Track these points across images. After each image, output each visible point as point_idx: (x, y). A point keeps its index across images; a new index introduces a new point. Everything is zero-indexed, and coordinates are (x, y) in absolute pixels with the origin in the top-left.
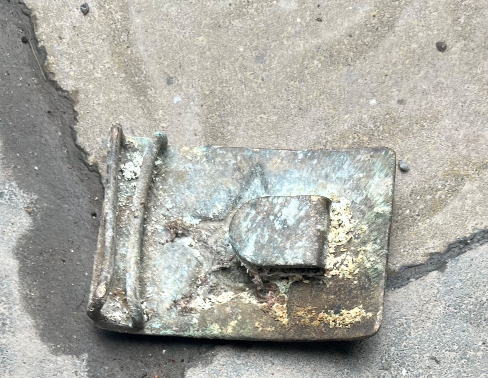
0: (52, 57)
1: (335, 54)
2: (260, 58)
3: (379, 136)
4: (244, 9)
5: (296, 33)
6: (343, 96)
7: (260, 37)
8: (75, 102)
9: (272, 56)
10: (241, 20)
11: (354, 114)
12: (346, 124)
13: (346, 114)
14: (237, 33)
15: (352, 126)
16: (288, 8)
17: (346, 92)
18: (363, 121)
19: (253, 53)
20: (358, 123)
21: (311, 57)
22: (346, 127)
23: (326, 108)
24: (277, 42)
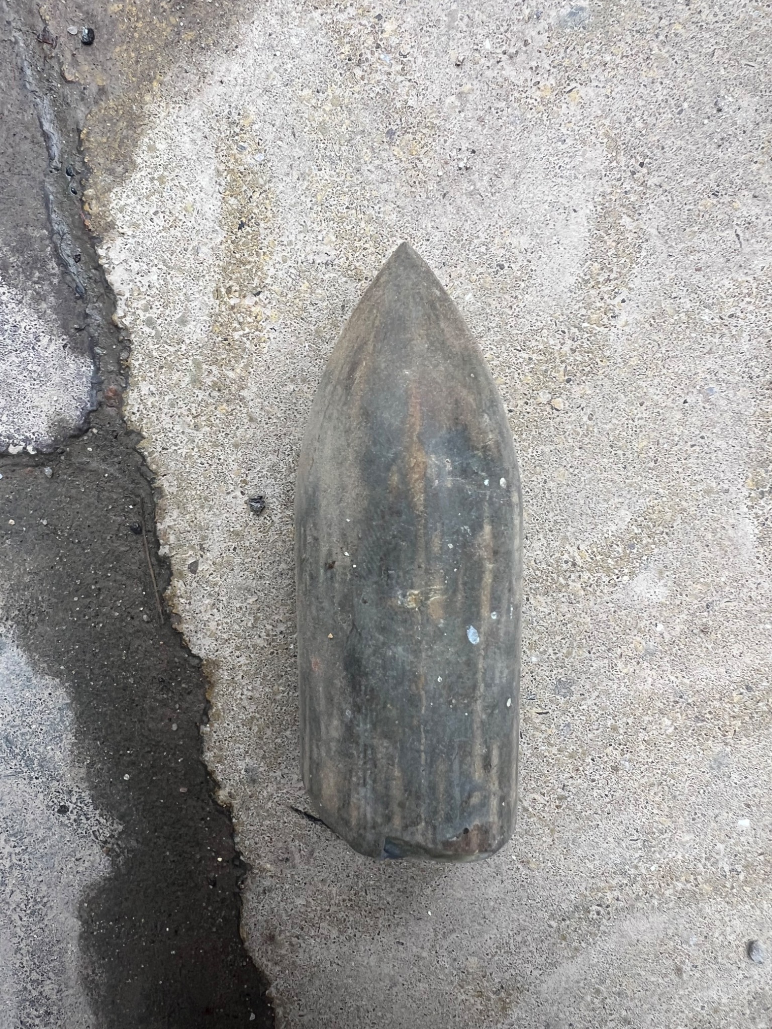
0: (181, 582)
1: (708, 716)
2: (563, 686)
3: (733, 888)
4: (561, 579)
5: (647, 652)
6: (693, 798)
7: (575, 644)
8: (209, 682)
9: (587, 687)
10: (550, 599)
11: (702, 837)
12: (682, 850)
13: (688, 831)
14: (535, 624)
15: (692, 858)
16: (648, 595)
17: (702, 791)
18: (714, 854)
19: (555, 672)
20: (704, 855)
21: (660, 710)
22: (679, 857)
23: (655, 811)
24: (606, 661)
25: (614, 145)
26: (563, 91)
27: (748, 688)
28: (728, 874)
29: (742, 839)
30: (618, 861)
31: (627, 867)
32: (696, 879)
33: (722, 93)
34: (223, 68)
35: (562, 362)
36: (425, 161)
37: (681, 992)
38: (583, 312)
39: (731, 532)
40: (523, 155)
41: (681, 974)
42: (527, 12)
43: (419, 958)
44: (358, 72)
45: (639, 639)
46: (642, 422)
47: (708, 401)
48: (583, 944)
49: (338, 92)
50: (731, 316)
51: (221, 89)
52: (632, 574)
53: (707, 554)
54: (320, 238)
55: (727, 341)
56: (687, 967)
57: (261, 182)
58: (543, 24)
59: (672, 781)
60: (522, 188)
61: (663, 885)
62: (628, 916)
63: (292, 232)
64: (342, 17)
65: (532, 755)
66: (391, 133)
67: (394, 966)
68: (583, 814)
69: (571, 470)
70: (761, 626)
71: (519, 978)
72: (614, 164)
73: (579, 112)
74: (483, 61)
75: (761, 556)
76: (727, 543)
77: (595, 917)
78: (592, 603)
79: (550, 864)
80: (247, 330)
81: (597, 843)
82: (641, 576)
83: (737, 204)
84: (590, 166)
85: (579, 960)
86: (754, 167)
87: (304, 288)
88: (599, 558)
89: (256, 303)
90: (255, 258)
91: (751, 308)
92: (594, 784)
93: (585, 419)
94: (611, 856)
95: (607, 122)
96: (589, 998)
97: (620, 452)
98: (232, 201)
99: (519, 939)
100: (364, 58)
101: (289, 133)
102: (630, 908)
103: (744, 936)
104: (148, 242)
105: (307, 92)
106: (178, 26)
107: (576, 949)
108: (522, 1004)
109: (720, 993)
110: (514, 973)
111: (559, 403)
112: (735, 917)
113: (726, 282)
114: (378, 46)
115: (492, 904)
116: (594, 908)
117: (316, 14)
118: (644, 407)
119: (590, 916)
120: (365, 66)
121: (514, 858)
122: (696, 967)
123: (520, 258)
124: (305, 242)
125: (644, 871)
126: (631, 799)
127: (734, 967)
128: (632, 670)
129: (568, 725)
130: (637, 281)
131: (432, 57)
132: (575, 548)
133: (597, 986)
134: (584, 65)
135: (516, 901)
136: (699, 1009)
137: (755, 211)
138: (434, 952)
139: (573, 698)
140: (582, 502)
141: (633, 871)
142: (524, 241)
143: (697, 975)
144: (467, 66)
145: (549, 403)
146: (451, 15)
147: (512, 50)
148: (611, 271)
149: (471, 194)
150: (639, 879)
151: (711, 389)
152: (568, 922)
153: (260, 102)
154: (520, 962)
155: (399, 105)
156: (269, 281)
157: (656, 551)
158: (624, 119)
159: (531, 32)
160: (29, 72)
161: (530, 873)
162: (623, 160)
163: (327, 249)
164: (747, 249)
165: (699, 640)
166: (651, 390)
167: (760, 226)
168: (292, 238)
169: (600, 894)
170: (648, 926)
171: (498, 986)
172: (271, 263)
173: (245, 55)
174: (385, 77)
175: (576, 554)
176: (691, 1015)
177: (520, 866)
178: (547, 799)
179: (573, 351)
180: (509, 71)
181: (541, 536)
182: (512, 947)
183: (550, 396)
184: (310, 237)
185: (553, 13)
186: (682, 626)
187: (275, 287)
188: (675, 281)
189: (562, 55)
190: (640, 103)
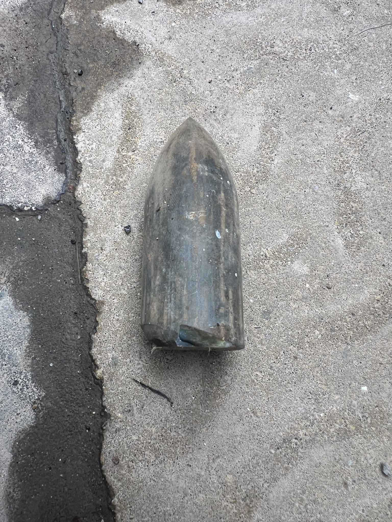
0: (91, 264)
1: (336, 328)
2: (266, 314)
3: (365, 428)
4: (261, 263)
5: (303, 298)
6: (337, 374)
7: (270, 293)
8: (99, 312)
9: (278, 314)
10: (256, 272)
11: (345, 397)
12: (335, 405)
13: (337, 394)
14: (251, 284)
15: (341, 409)
16: (300, 271)
17: (340, 370)
18: (352, 407)
19: (262, 307)
20: (347, 408)
21: (313, 326)
22: (335, 409)
23: (319, 382)
24: (285, 302)
25: (267, 106)
26: (246, 90)
27: (353, 314)
28: (362, 418)
29: (365, 398)
30: (303, 411)
31: (308, 415)
32: (345, 422)
33: (303, 91)
34: (127, 82)
35: (254, 176)
36: (198, 110)
37: (349, 500)
38: (261, 158)
39: (332, 243)
40: (234, 108)
41: (347, 486)
42: (233, 69)
43: (199, 475)
44: (175, 84)
45: (299, 291)
46: (288, 199)
47: (314, 191)
48: (291, 466)
49: (167, 90)
50: (318, 161)
51: (126, 88)
52: (292, 262)
53: (324, 253)
54: (159, 133)
55: (318, 170)
56: (350, 482)
57: (138, 115)
58: (238, 72)
59: (325, 365)
60: (234, 119)
61: (328, 425)
62: (313, 446)
63: (148, 131)
64: (169, 69)
65: (254, 350)
66: (186, 101)
67: (185, 481)
68: (283, 383)
69: (261, 217)
70: (353, 285)
71: (256, 489)
72: (267, 111)
73: (253, 96)
74: (218, 82)
75: (347, 254)
76: (331, 248)
77: (295, 446)
78: (275, 274)
79: (268, 414)
80: (129, 164)
81: (291, 400)
82: (296, 262)
83: (314, 124)
84: (259, 112)
85: (289, 477)
86: (318, 113)
87: (152, 150)
88: (276, 253)
89: (133, 154)
90: (134, 139)
91: (325, 158)
92: (286, 366)
93: (265, 197)
94: (299, 408)
95: (263, 99)
96: (297, 504)
97: (281, 211)
98: (127, 121)
99: (255, 461)
100: (177, 80)
101: (149, 101)
102: (313, 440)
103: (377, 461)
104: (93, 134)
105: (156, 90)
106: (112, 71)
107: (287, 469)
108: (260, 509)
109: (371, 500)
110: (253, 485)
111: (253, 191)
112: (370, 447)
113: (314, 150)
114: (182, 77)
115: (238, 439)
116: (294, 440)
117: (160, 68)
118: (288, 193)
119: (292, 446)
120: (177, 82)
121: (249, 409)
122: (355, 482)
123: (235, 141)
124: (153, 135)
125: (317, 417)
126: (306, 375)
127: (376, 482)
128: (297, 306)
129: (270, 334)
130: (280, 148)
131: (200, 80)
132: (265, 249)
133: (301, 496)
134: (254, 83)
135: (251, 436)
136: (361, 512)
137: (321, 126)
138: (208, 472)
139: (272, 320)
140: (267, 231)
141: (311, 418)
142: (236, 135)
143: (356, 487)
144: (213, 83)
145: (250, 191)
146: (207, 69)
147: (228, 79)
148: (270, 145)
149: (215, 120)
150: (315, 422)
151: (315, 187)
152: (280, 450)
153: (139, 92)
154: (256, 477)
155: (189, 93)
156: (138, 147)
157: (301, 251)
158: (269, 98)
159: (234, 74)
160: (58, 83)
161: (258, 419)
162: (270, 110)
163: (162, 137)
164: (320, 138)
165: (326, 291)
166: (290, 187)
167: (324, 131)
168: (148, 133)
169: (296, 432)
170: (324, 453)
171: (245, 495)
172: (140, 141)
173: (135, 79)
174: (184, 86)
175: (266, 252)
176: (357, 516)
177: (252, 415)
178: (263, 374)
179: (258, 172)
180: (227, 85)
181: (250, 244)
182: (251, 467)
183: (250, 189)
184: (155, 133)
185: (242, 69)
186: (318, 285)
187: (140, 149)
188: (294, 149)
189: (246, 80)
190: (274, 94)
